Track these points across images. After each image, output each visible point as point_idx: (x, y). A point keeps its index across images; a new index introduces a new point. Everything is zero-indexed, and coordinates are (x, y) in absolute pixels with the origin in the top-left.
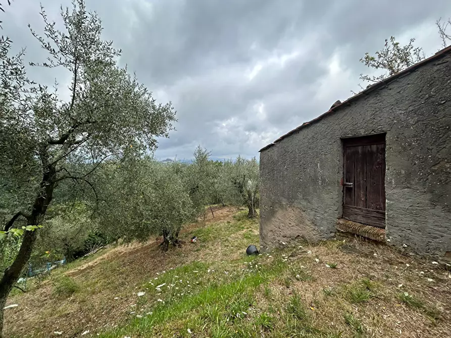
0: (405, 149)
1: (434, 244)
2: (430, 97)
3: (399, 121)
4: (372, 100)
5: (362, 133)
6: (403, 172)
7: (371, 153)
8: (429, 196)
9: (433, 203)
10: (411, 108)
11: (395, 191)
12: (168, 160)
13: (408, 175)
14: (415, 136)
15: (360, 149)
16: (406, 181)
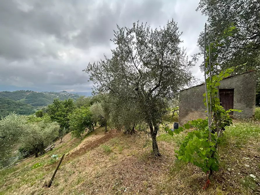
0: (239, 93)
1: (247, 116)
2: (246, 81)
3: (238, 86)
4: (230, 79)
5: (227, 88)
6: (239, 99)
7: (228, 94)
8: (246, 105)
9: (247, 107)
10: (241, 83)
11: (237, 104)
12: (64, 92)
13: (240, 100)
14: (242, 90)
15: (224, 93)
16: (240, 101)
